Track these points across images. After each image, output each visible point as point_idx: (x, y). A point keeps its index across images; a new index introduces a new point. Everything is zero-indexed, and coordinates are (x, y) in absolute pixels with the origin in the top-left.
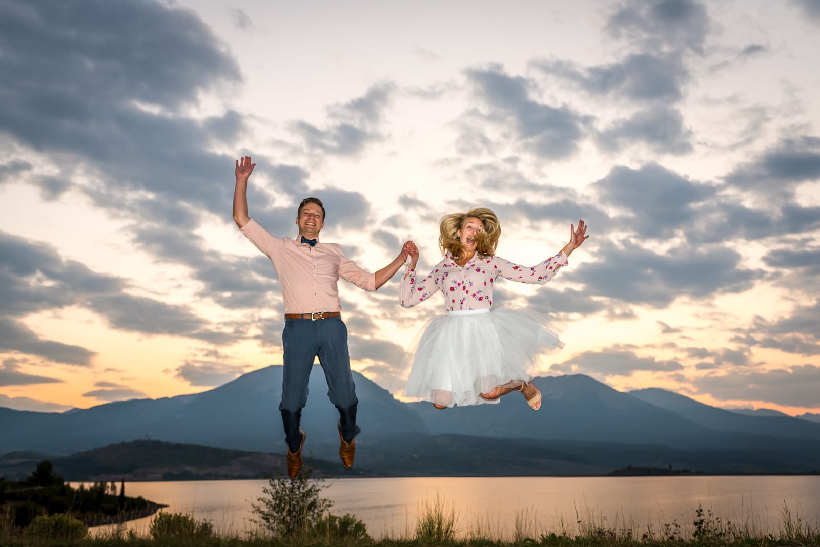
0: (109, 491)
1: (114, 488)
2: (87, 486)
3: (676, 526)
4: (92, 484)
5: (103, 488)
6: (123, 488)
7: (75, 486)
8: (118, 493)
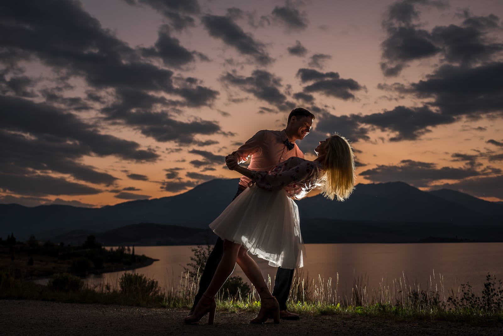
0: (126, 252)
1: (129, 250)
2: (115, 248)
3: (469, 286)
4: (117, 248)
5: (123, 249)
6: (133, 249)
7: (108, 248)
8: (131, 253)
